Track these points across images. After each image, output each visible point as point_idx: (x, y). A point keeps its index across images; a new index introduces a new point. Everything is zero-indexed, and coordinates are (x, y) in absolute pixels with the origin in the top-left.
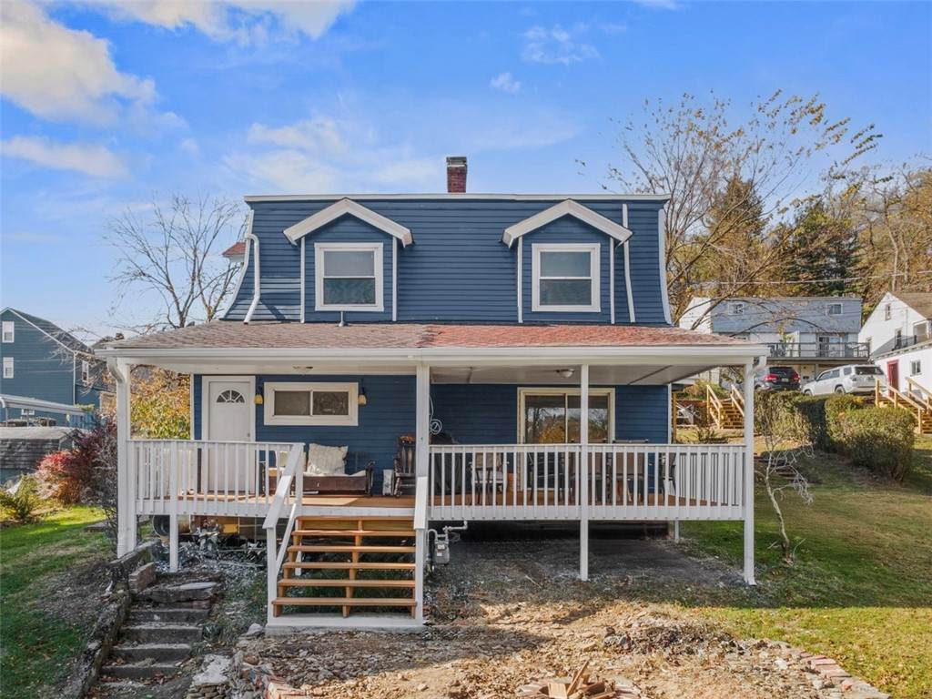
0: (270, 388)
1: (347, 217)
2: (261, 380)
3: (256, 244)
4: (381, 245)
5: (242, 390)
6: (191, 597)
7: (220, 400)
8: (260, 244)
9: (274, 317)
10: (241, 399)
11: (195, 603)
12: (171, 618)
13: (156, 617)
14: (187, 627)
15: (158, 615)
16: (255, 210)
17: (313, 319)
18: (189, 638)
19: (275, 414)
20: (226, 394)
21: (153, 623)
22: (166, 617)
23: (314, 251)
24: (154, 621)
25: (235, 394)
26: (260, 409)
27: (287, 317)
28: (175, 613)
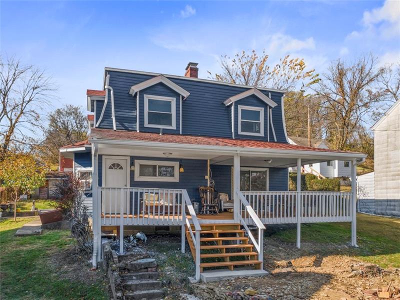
0: (137, 163)
1: (161, 84)
2: (133, 159)
3: (112, 92)
4: (175, 99)
5: (122, 163)
6: (147, 266)
7: (110, 168)
8: (114, 92)
9: (124, 128)
10: (121, 168)
11: (149, 269)
12: (142, 277)
13: (134, 278)
14: (151, 281)
15: (135, 276)
16: (111, 75)
17: (143, 131)
18: (155, 287)
19: (140, 176)
20: (114, 165)
21: (134, 281)
22: (139, 277)
23: (144, 98)
24: (133, 279)
25: (118, 165)
26: (132, 173)
27: (130, 129)
28: (143, 275)
